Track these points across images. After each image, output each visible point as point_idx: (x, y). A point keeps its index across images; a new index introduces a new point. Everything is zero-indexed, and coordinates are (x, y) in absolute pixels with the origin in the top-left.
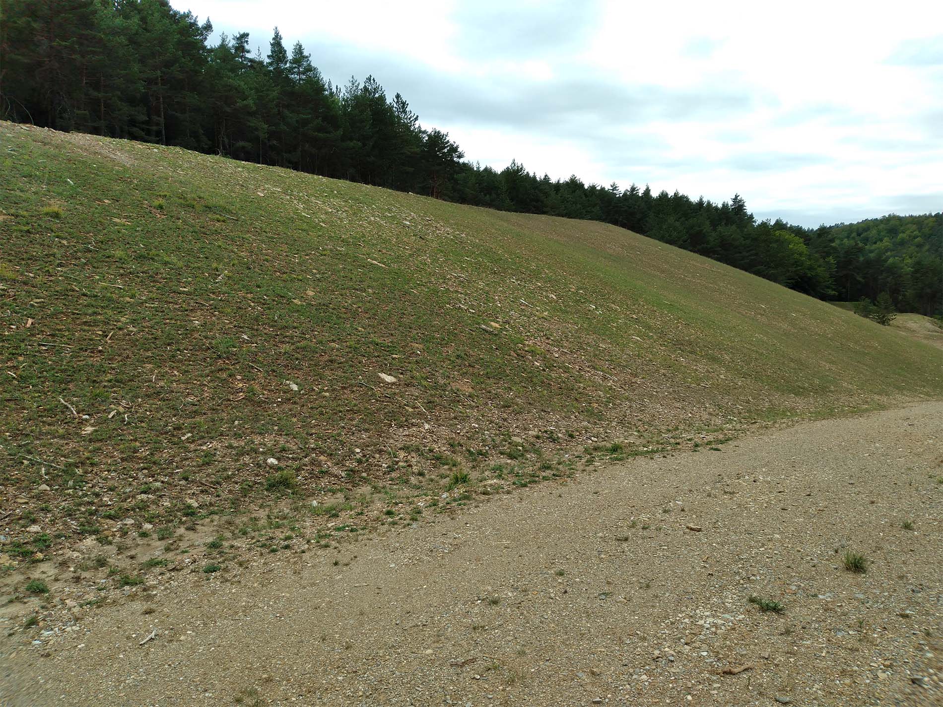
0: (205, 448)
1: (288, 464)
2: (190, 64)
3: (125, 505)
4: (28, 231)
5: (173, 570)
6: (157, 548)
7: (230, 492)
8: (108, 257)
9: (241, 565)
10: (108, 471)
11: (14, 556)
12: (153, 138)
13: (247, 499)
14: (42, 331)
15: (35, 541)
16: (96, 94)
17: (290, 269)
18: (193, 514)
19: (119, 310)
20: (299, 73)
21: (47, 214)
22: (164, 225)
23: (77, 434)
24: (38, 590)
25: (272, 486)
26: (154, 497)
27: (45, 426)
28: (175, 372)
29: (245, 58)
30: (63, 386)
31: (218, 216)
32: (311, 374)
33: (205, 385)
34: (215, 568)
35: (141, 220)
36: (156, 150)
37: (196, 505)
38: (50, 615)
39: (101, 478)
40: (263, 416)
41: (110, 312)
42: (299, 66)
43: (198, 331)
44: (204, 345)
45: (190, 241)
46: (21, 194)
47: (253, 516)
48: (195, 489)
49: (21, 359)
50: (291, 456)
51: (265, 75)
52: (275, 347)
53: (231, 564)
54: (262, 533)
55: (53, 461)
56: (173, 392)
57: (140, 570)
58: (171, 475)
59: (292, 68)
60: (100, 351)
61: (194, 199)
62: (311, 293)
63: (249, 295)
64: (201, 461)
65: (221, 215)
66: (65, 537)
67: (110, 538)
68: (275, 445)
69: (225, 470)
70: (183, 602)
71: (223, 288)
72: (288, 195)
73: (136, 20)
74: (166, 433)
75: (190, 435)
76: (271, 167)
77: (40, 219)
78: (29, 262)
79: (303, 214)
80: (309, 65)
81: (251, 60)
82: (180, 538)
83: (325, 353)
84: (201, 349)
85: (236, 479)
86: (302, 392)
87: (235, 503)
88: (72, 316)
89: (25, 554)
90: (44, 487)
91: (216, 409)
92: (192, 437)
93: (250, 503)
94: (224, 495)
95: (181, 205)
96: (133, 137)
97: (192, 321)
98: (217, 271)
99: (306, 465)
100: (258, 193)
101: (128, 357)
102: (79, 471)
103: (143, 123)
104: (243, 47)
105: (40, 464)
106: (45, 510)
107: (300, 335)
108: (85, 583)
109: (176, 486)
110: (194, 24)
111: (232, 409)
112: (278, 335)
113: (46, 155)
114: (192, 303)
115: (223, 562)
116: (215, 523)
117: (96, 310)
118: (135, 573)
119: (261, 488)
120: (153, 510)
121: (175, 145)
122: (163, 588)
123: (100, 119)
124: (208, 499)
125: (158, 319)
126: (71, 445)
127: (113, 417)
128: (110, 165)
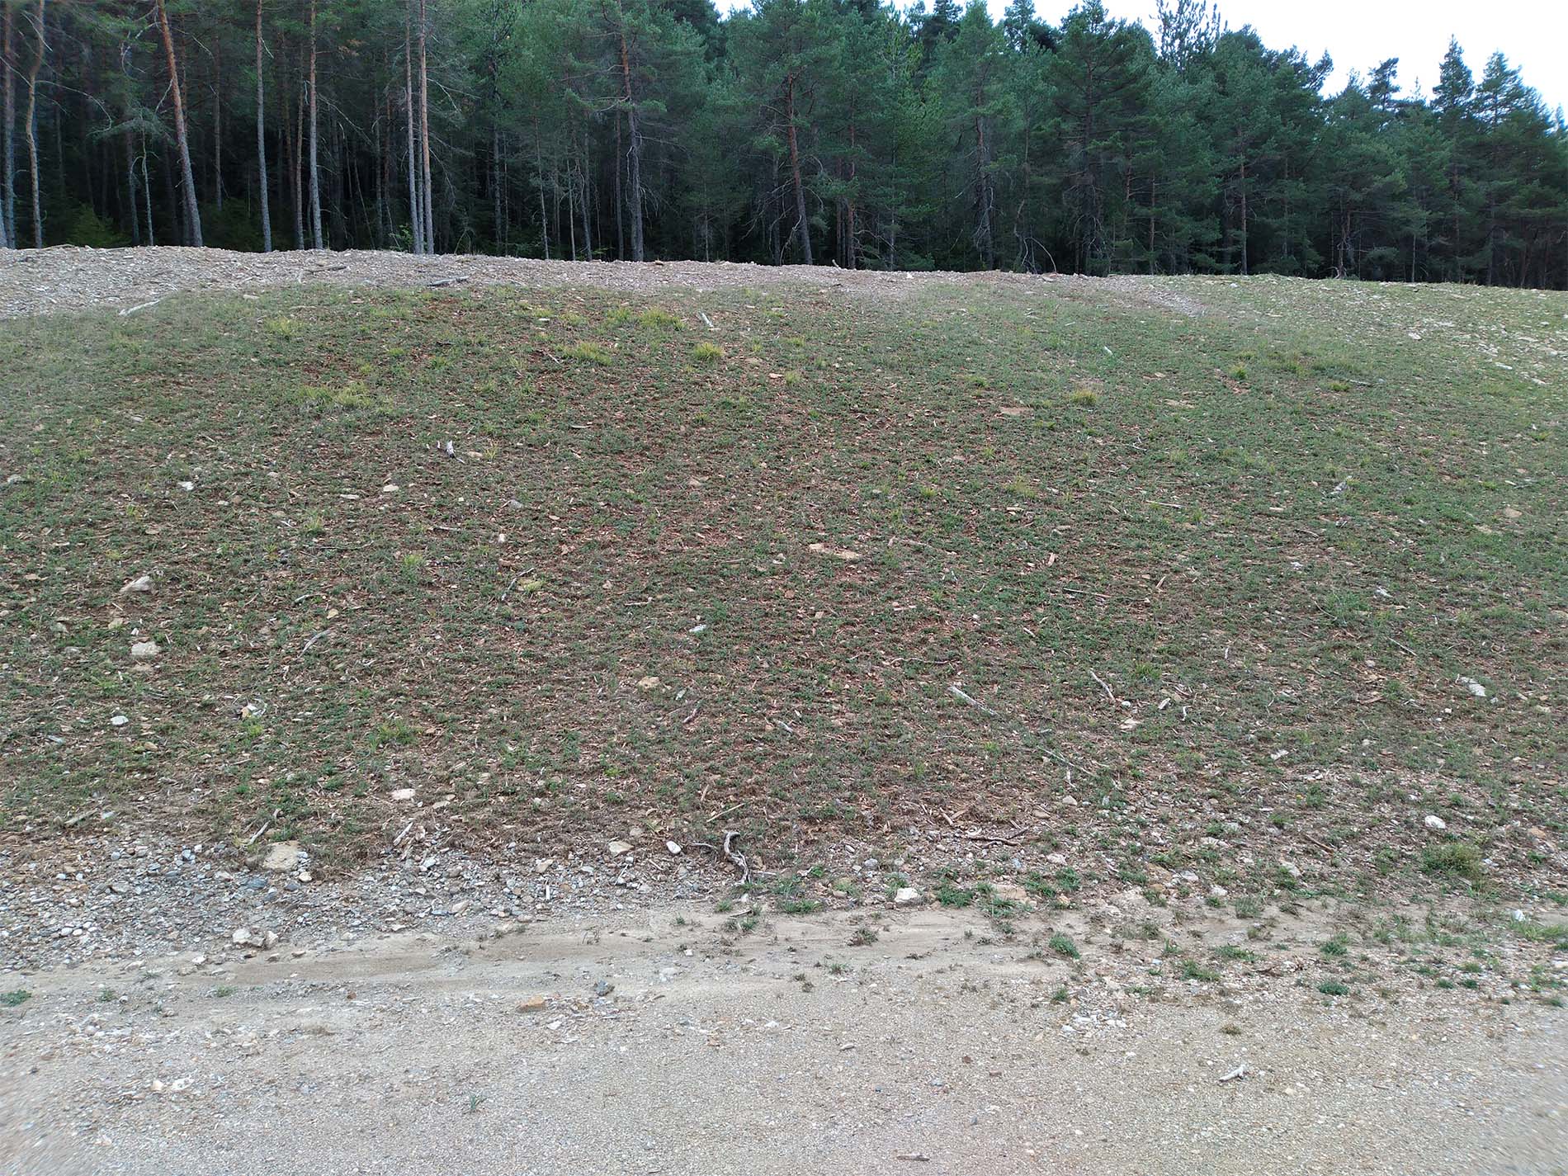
0: (1310, 778)
1: (1465, 831)
2: (1295, 133)
3: (1184, 849)
4: (1052, 428)
5: (1266, 972)
6: (1235, 929)
7: (1356, 861)
8: (1161, 461)
9: (1384, 994)
10: (1160, 791)
11: (1033, 893)
12: (1228, 266)
13: (1386, 881)
14: (1068, 572)
15: (1058, 877)
16: (1144, 211)
17: (1470, 468)
18: (1291, 887)
19: (1175, 542)
20: (1494, 107)
21: (1076, 401)
22: (1245, 406)
23: (1114, 727)
24: (1066, 951)
25: (1433, 867)
26: (1227, 846)
27: (1070, 710)
28: (1261, 646)
29: (1389, 101)
30: (1095, 654)
31: (1337, 382)
32: (1513, 668)
33: (1311, 672)
34: (1339, 988)
35: (1209, 400)
36: (1234, 284)
37: (1296, 872)
38: (1084, 993)
39: (1149, 799)
40: (1416, 736)
41: (1161, 546)
42: (1496, 93)
43: (1299, 579)
44: (1308, 603)
45: (1288, 428)
46: (1043, 375)
47: (1399, 913)
48: (1294, 845)
49: (1040, 610)
50: (1471, 818)
51: (1427, 123)
52: (1441, 614)
53: (1367, 990)
54: (1418, 947)
55: (1081, 764)
56: (1256, 677)
57: (1213, 958)
58: (1255, 814)
59: (1480, 100)
60: (1147, 605)
61: (1296, 358)
62: (1512, 513)
63: (1390, 518)
64: (1304, 800)
65: (1341, 381)
66: (1099, 880)
67: (1163, 897)
68: (1440, 794)
69: (1346, 822)
70: (1287, 1031)
71: (1343, 506)
72: (1467, 332)
73: (1210, 82)
74: (1247, 744)
75: (1284, 752)
76: (1435, 285)
77: (1067, 409)
78: (1053, 471)
79: (1498, 364)
80: (1517, 87)
81: (1402, 104)
82: (1272, 923)
83: (1543, 629)
84: (1304, 610)
85: (1366, 841)
86: (1493, 701)
87: (1364, 882)
88: (1108, 551)
89: (1046, 893)
90: (1069, 799)
91: (1331, 715)
92: (1289, 756)
93: (1392, 888)
94: (1346, 866)
95: (1273, 370)
96: (1198, 269)
97: (1288, 562)
98: (1334, 476)
99: (1501, 840)
100: (1411, 335)
101: (1187, 616)
102: (1118, 785)
103: (1212, 244)
104: (1387, 84)
105: (1065, 765)
106: (1072, 834)
107: (1492, 593)
108: (1129, 957)
109: (1263, 834)
110: (1302, 65)
111: (1359, 716)
112: (1445, 591)
113: (1075, 315)
114: (1289, 531)
115: (1352, 981)
116: (1331, 911)
117: (1142, 542)
118: (1204, 961)
119: (1413, 867)
120: (1226, 864)
121: (1265, 271)
122: (1251, 998)
123: (1148, 248)
124: (1317, 867)
125: (1233, 557)
126: (1106, 744)
127: (1165, 708)
128: (1164, 318)
